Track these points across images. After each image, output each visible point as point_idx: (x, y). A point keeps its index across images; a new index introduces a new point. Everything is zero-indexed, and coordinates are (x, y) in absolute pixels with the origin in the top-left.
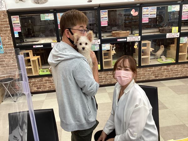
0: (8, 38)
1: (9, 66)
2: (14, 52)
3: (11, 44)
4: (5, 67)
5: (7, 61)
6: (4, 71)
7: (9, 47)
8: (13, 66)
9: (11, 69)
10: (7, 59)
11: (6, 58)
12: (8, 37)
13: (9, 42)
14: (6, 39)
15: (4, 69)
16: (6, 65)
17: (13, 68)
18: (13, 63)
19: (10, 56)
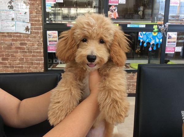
0: (36, 11)
1: (31, 52)
2: (42, 33)
3: (39, 21)
4: (26, 52)
5: (29, 44)
6: (24, 58)
7: (36, 25)
8: (37, 52)
9: (33, 56)
10: (31, 41)
11: (29, 40)
12: (37, 9)
13: (36, 17)
14: (34, 12)
15: (24, 56)
16: (28, 49)
17: (37, 56)
18: (38, 49)
19: (35, 37)
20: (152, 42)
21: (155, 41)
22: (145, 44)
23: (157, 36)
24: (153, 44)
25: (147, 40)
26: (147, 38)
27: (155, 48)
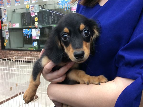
20: (28, 34)
21: (29, 34)
22: (26, 35)
23: (29, 31)
24: (29, 35)
25: (26, 33)
26: (26, 32)
27: (30, 37)
